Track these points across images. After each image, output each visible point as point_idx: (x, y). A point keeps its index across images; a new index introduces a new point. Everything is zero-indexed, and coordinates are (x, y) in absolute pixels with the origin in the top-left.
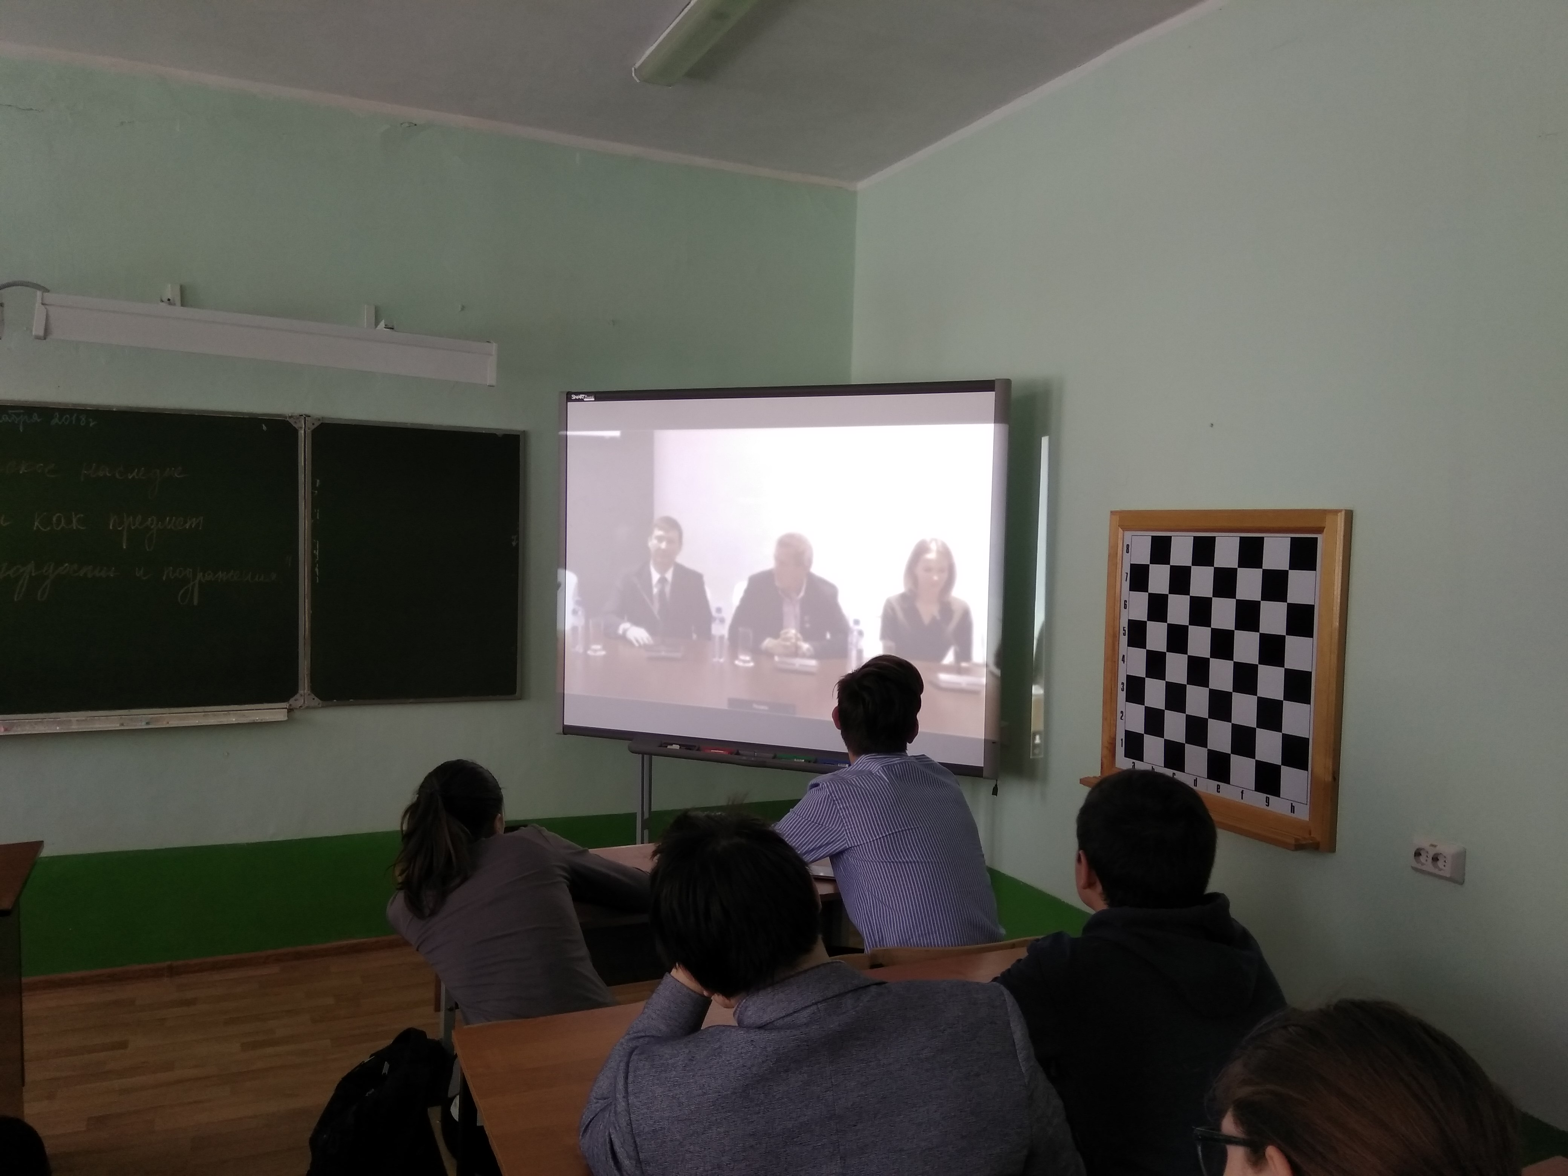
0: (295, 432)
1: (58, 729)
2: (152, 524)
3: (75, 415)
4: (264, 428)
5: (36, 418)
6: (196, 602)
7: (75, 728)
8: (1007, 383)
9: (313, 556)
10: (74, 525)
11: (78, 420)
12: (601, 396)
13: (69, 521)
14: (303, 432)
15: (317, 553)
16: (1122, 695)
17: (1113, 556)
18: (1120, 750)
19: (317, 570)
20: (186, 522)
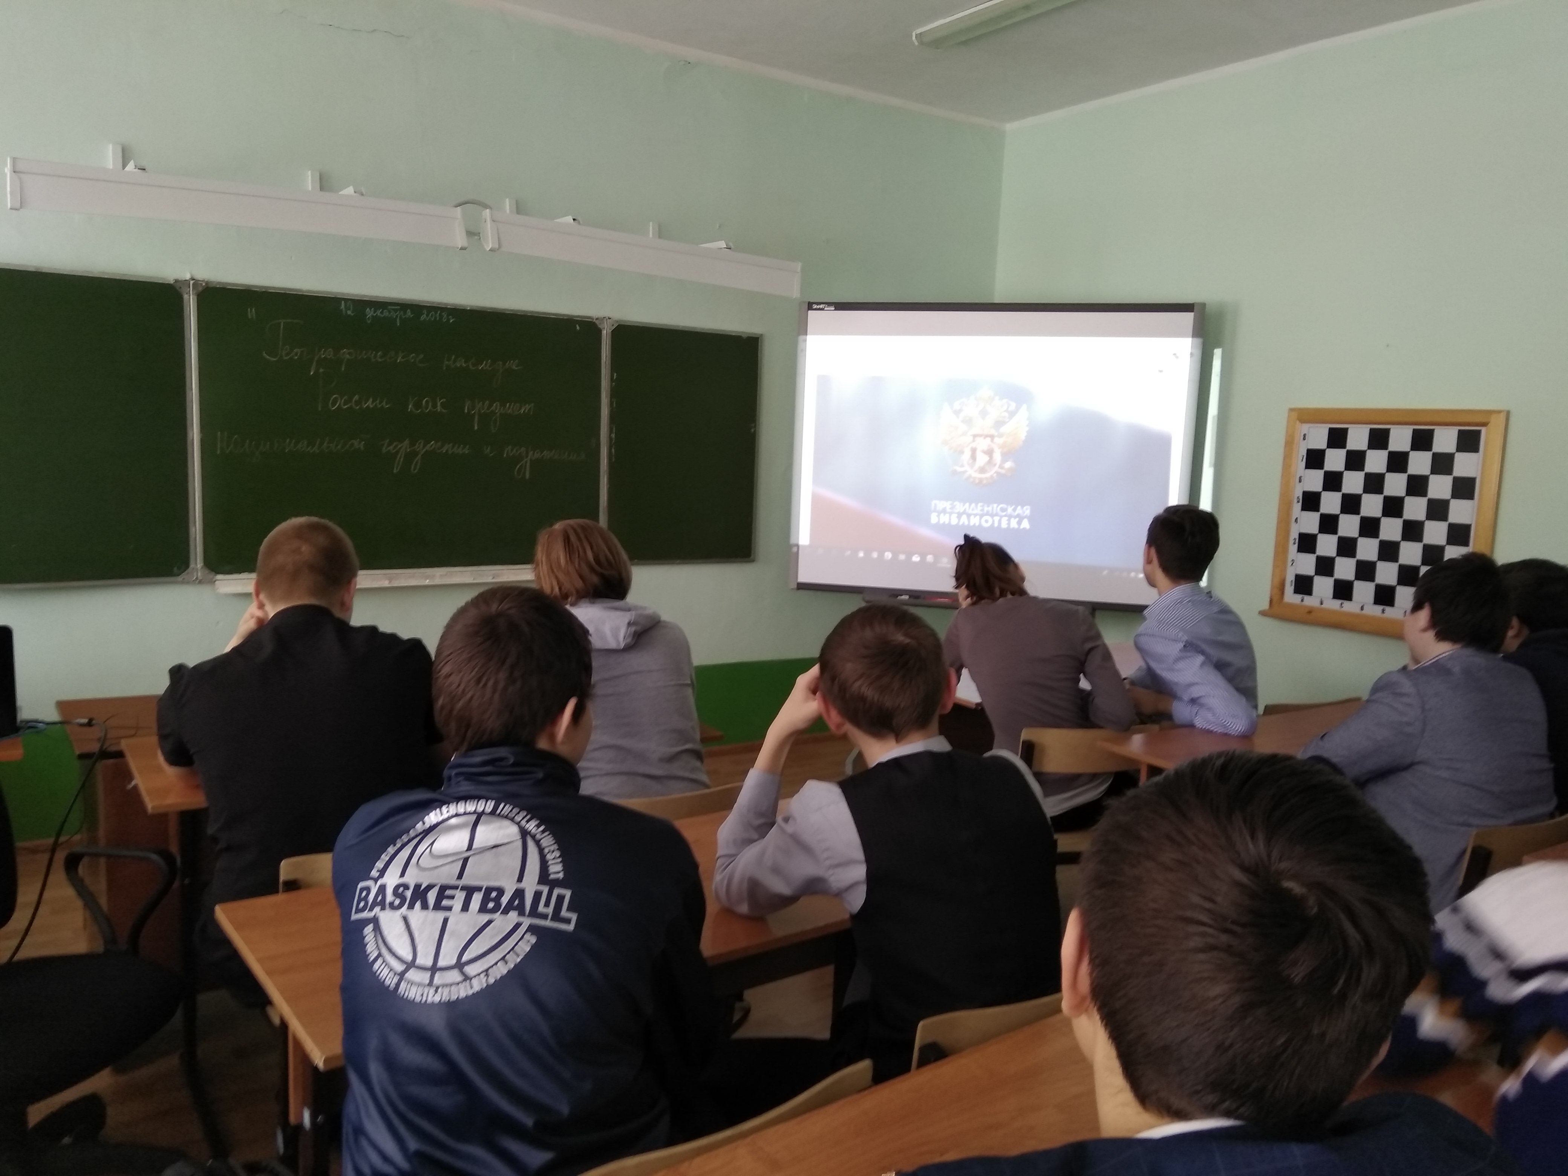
0: (599, 331)
1: (427, 582)
2: (496, 409)
3: (439, 312)
4: (578, 328)
5: (409, 313)
6: (527, 476)
7: (438, 581)
8: (1204, 307)
9: (611, 439)
10: (439, 408)
11: (441, 317)
12: (841, 306)
13: (434, 406)
14: (605, 332)
15: (613, 436)
16: (1293, 548)
17: (1289, 444)
18: (1289, 589)
19: (613, 450)
20: (520, 409)
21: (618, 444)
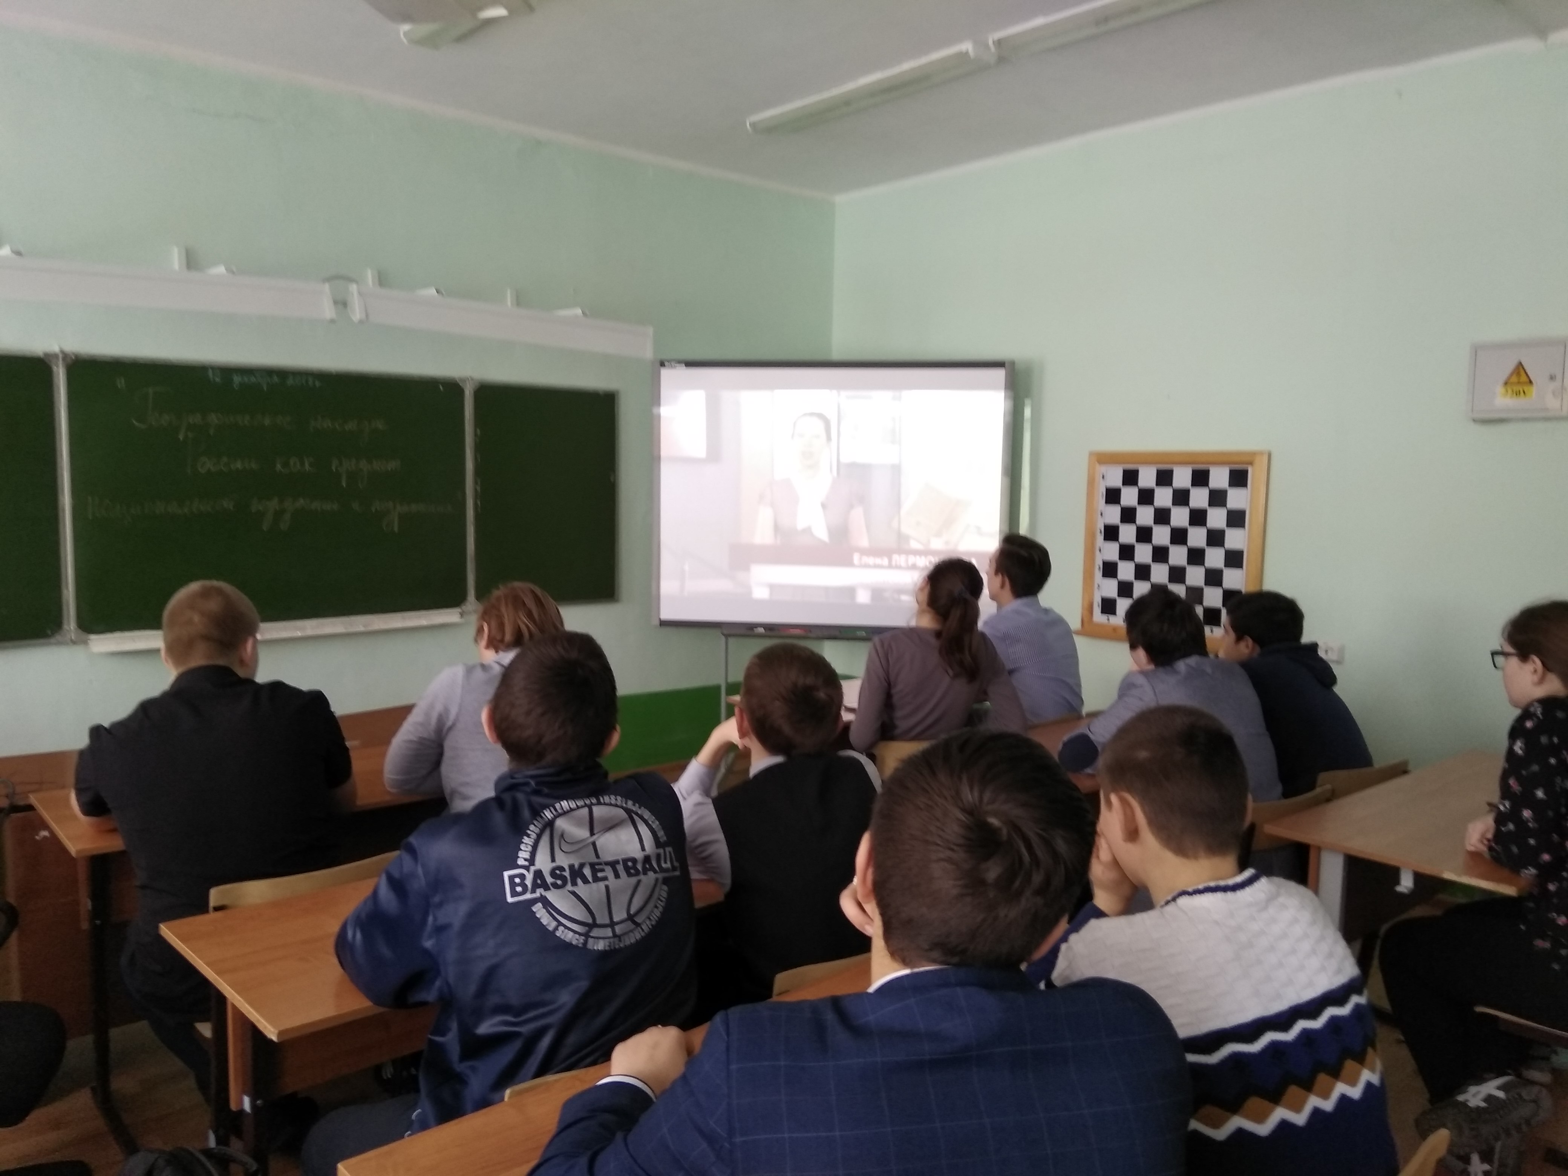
0: (462, 391)
1: (299, 634)
2: (363, 467)
3: (305, 376)
4: (441, 388)
5: (276, 379)
6: (396, 529)
7: (310, 632)
8: (1013, 363)
9: (476, 490)
10: (307, 467)
11: (307, 381)
12: (690, 364)
13: (302, 464)
14: (468, 391)
15: (479, 489)
16: (1098, 574)
17: (1091, 483)
18: (1097, 610)
19: (479, 503)
20: (387, 466)
21: (481, 496)
